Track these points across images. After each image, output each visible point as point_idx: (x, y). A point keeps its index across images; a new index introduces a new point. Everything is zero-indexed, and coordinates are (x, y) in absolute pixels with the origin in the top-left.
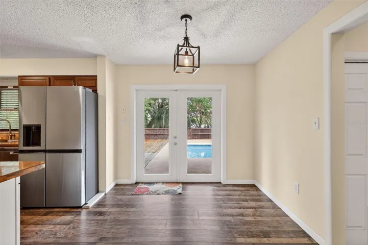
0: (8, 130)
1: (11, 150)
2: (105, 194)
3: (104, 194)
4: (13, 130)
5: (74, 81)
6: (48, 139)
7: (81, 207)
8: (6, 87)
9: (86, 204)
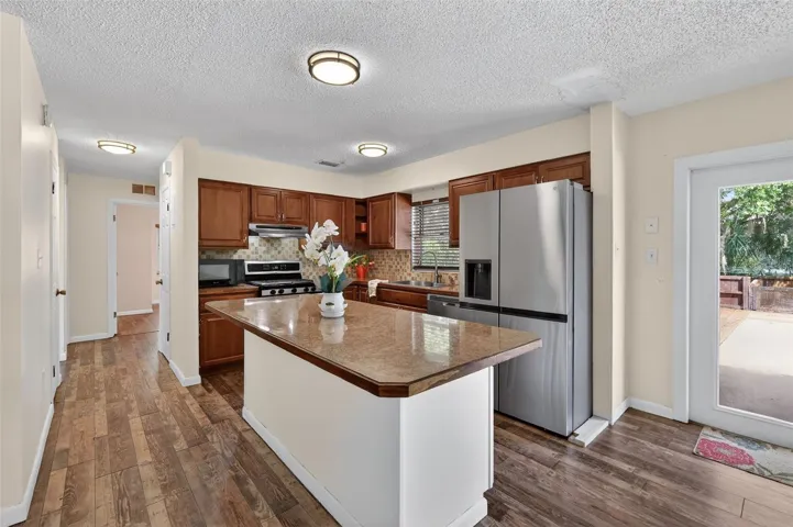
0: (434, 268)
1: (445, 300)
2: (610, 426)
3: (606, 424)
4: (439, 268)
5: (537, 174)
6: (504, 289)
7: (566, 438)
8: (430, 201)
9: (572, 433)
